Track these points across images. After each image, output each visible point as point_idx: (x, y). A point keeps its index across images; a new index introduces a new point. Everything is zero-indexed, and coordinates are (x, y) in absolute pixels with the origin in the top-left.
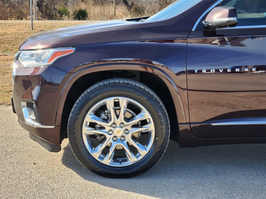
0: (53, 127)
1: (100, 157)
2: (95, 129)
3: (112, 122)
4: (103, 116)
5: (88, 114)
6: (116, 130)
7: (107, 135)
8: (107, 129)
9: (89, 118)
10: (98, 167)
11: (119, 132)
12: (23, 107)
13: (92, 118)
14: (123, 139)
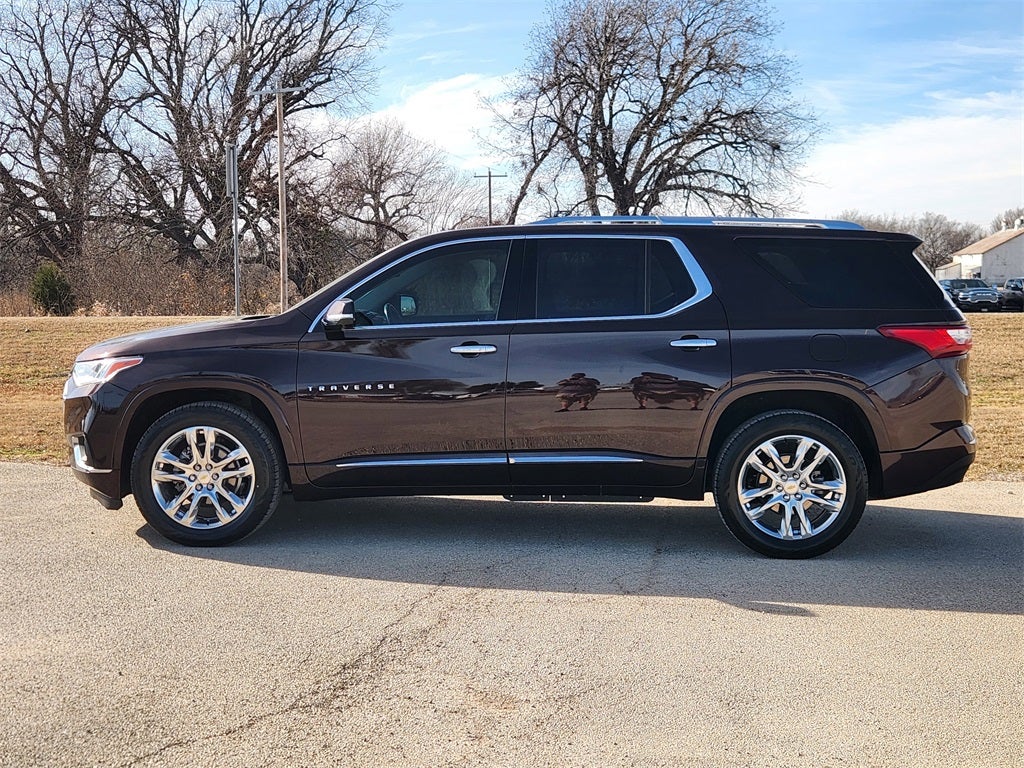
0: (109, 471)
1: (177, 514)
2: (172, 473)
3: (194, 463)
4: (184, 455)
5: (160, 450)
6: (200, 475)
7: (186, 481)
8: (188, 473)
9: (162, 456)
10: (172, 528)
11: (205, 478)
12: (75, 444)
13: (165, 457)
14: (210, 487)
